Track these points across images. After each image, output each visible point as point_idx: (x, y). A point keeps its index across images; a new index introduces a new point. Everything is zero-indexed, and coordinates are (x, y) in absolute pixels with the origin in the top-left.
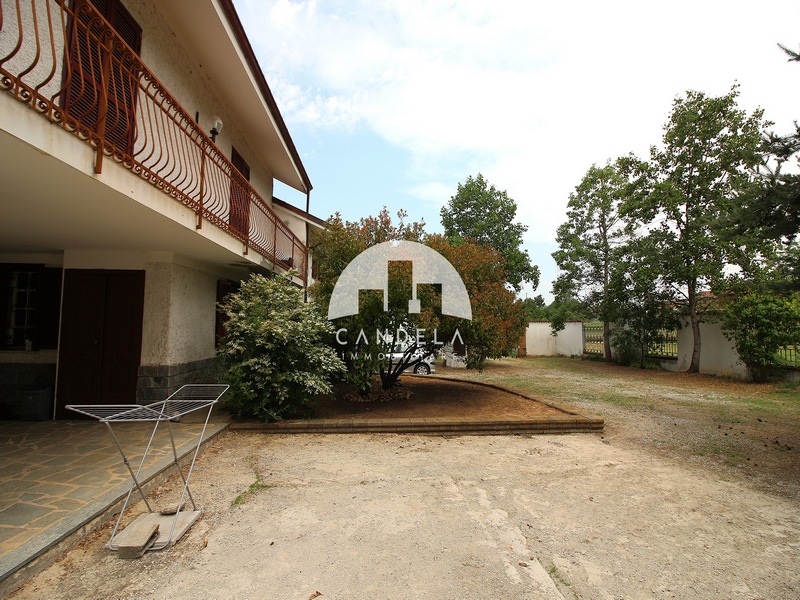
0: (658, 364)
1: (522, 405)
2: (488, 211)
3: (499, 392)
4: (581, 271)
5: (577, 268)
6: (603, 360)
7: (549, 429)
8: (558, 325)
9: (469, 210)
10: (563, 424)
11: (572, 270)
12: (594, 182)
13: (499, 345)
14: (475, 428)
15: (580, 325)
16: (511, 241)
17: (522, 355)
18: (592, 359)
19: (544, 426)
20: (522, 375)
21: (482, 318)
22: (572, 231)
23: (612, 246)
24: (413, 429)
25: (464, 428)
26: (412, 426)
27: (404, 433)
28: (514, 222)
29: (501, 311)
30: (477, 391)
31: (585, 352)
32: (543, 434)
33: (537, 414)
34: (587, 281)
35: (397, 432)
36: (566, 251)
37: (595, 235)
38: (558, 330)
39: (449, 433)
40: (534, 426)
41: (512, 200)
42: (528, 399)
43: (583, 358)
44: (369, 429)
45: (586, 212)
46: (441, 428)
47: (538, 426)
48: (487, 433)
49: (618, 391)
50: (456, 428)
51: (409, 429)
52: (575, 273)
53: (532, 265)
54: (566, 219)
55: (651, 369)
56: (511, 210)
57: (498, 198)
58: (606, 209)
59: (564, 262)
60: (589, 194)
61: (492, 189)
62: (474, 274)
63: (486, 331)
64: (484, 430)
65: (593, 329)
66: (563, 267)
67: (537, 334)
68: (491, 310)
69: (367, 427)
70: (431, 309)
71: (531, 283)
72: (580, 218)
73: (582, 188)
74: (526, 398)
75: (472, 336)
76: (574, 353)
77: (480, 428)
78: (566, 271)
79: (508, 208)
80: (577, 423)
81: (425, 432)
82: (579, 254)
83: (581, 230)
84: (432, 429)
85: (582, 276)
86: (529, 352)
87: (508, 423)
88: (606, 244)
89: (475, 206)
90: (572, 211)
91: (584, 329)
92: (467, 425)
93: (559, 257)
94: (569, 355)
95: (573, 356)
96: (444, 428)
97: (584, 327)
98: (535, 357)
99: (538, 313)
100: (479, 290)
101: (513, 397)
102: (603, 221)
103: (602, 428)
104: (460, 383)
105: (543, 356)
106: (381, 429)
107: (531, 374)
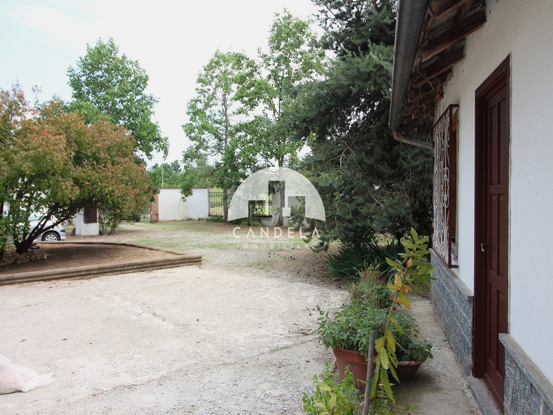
0: (260, 221)
1: (148, 254)
2: (120, 78)
3: (130, 248)
4: (207, 142)
5: (204, 140)
6: (222, 221)
7: (165, 265)
8: (187, 191)
9: (100, 73)
10: (175, 260)
11: (199, 141)
12: (217, 63)
13: (130, 208)
14: (110, 270)
15: (205, 191)
16: (143, 111)
17: (155, 221)
18: (214, 221)
19: (162, 263)
20: (152, 237)
21: (115, 187)
22: (200, 106)
23: (232, 123)
24: (57, 276)
25: (101, 271)
26: (56, 274)
27: (50, 280)
28: (146, 92)
29: (131, 181)
30: (111, 249)
31: (209, 215)
32: (161, 269)
33: (157, 257)
34: (213, 151)
35: (43, 280)
36: (194, 124)
37: (219, 111)
38: (187, 196)
39: (89, 276)
40: (155, 264)
41: (144, 71)
42: (153, 250)
43: (208, 220)
44: (16, 281)
45: (212, 91)
46: (82, 273)
47: (157, 264)
48: (119, 272)
49: (224, 241)
50: (94, 272)
51: (54, 277)
52: (202, 144)
53: (163, 136)
54: (195, 95)
55: (255, 225)
56: (144, 80)
57: (131, 66)
58: (227, 90)
59: (193, 135)
60: (214, 75)
61: (124, 57)
62: (108, 149)
63: (118, 197)
64: (117, 271)
65: (216, 195)
66: (192, 139)
67: (168, 200)
68: (123, 180)
69: (14, 279)
70: (71, 179)
71: (162, 152)
72: (207, 95)
73: (210, 68)
74: (151, 249)
75: (107, 202)
76: (201, 217)
77: (114, 269)
78: (195, 142)
79: (141, 78)
80: (184, 259)
81: (68, 277)
82: (204, 128)
83: (207, 105)
84: (74, 274)
85: (207, 147)
86: (161, 218)
87: (136, 264)
88: (227, 121)
89: (106, 71)
90: (200, 88)
91: (210, 195)
92: (104, 268)
93: (189, 130)
94: (197, 218)
95: (199, 219)
96: (85, 273)
97: (209, 193)
98: (167, 222)
99: (175, 179)
100: (113, 164)
101: (141, 250)
102: (225, 100)
103: (200, 261)
104: (94, 245)
105: (174, 221)
106: (28, 280)
107: (161, 236)
